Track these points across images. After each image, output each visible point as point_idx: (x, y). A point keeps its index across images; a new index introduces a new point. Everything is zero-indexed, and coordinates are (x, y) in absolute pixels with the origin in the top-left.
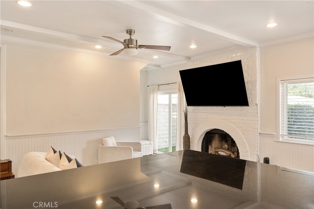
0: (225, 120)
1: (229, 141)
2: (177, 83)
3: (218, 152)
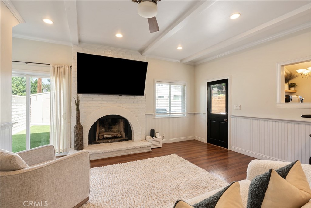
0: (120, 106)
1: (106, 125)
2: (51, 65)
3: (103, 136)
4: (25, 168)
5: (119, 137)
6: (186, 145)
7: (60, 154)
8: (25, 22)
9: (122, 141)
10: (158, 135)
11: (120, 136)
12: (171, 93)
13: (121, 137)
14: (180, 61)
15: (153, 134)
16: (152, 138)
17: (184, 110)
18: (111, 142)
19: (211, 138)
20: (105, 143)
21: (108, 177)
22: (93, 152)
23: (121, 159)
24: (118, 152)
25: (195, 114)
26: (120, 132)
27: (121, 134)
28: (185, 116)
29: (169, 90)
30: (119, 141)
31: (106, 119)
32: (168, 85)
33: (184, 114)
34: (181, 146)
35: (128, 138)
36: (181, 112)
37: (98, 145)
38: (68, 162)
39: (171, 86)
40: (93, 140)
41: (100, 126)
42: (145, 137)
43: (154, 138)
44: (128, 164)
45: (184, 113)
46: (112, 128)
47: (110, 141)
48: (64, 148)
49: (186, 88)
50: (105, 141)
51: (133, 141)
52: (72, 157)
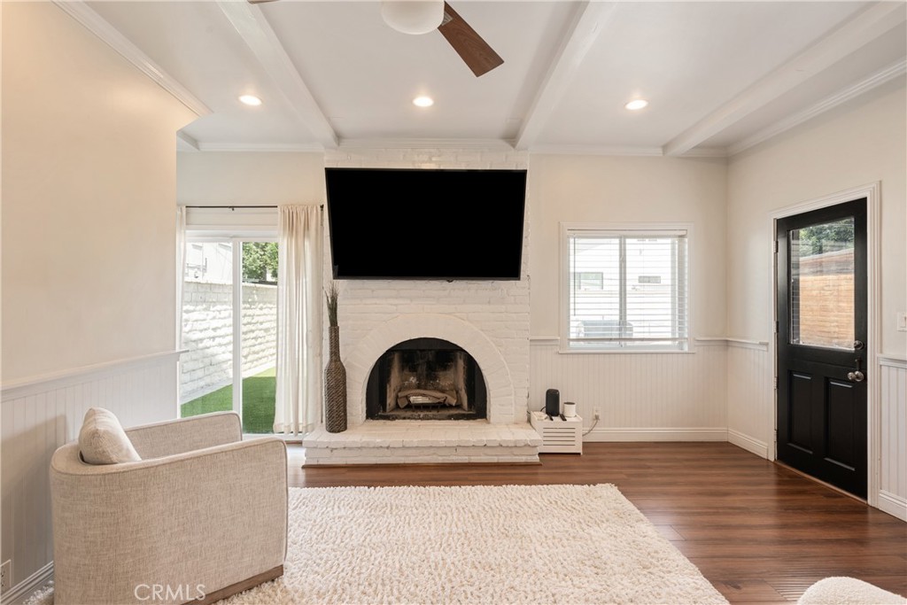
0: (450, 314)
1: (419, 368)
2: (278, 209)
3: (407, 397)
4: (121, 462)
5: (451, 407)
6: (679, 457)
7: (296, 435)
8: (213, 112)
9: (457, 417)
10: (570, 412)
11: (454, 402)
12: (625, 267)
13: (459, 406)
14: (660, 151)
15: (553, 405)
16: (548, 421)
17: (680, 329)
18: (426, 418)
19: (790, 444)
20: (409, 418)
21: (367, 520)
22: (364, 440)
23: (435, 474)
24: (432, 451)
25: (727, 344)
26: (457, 392)
27: (459, 399)
28: (686, 349)
29: (620, 256)
30: (449, 418)
31: (421, 351)
32: (617, 241)
33: (681, 343)
34: (657, 460)
35: (474, 413)
36: (669, 336)
37: (388, 422)
38: (221, 461)
39: (625, 244)
40: (377, 408)
41: (402, 369)
42: (529, 413)
43: (557, 419)
44: (442, 493)
45: (681, 337)
46: (435, 378)
47: (422, 414)
48: (307, 422)
49: (687, 246)
50: (409, 414)
51: (489, 423)
52: (232, 450)
